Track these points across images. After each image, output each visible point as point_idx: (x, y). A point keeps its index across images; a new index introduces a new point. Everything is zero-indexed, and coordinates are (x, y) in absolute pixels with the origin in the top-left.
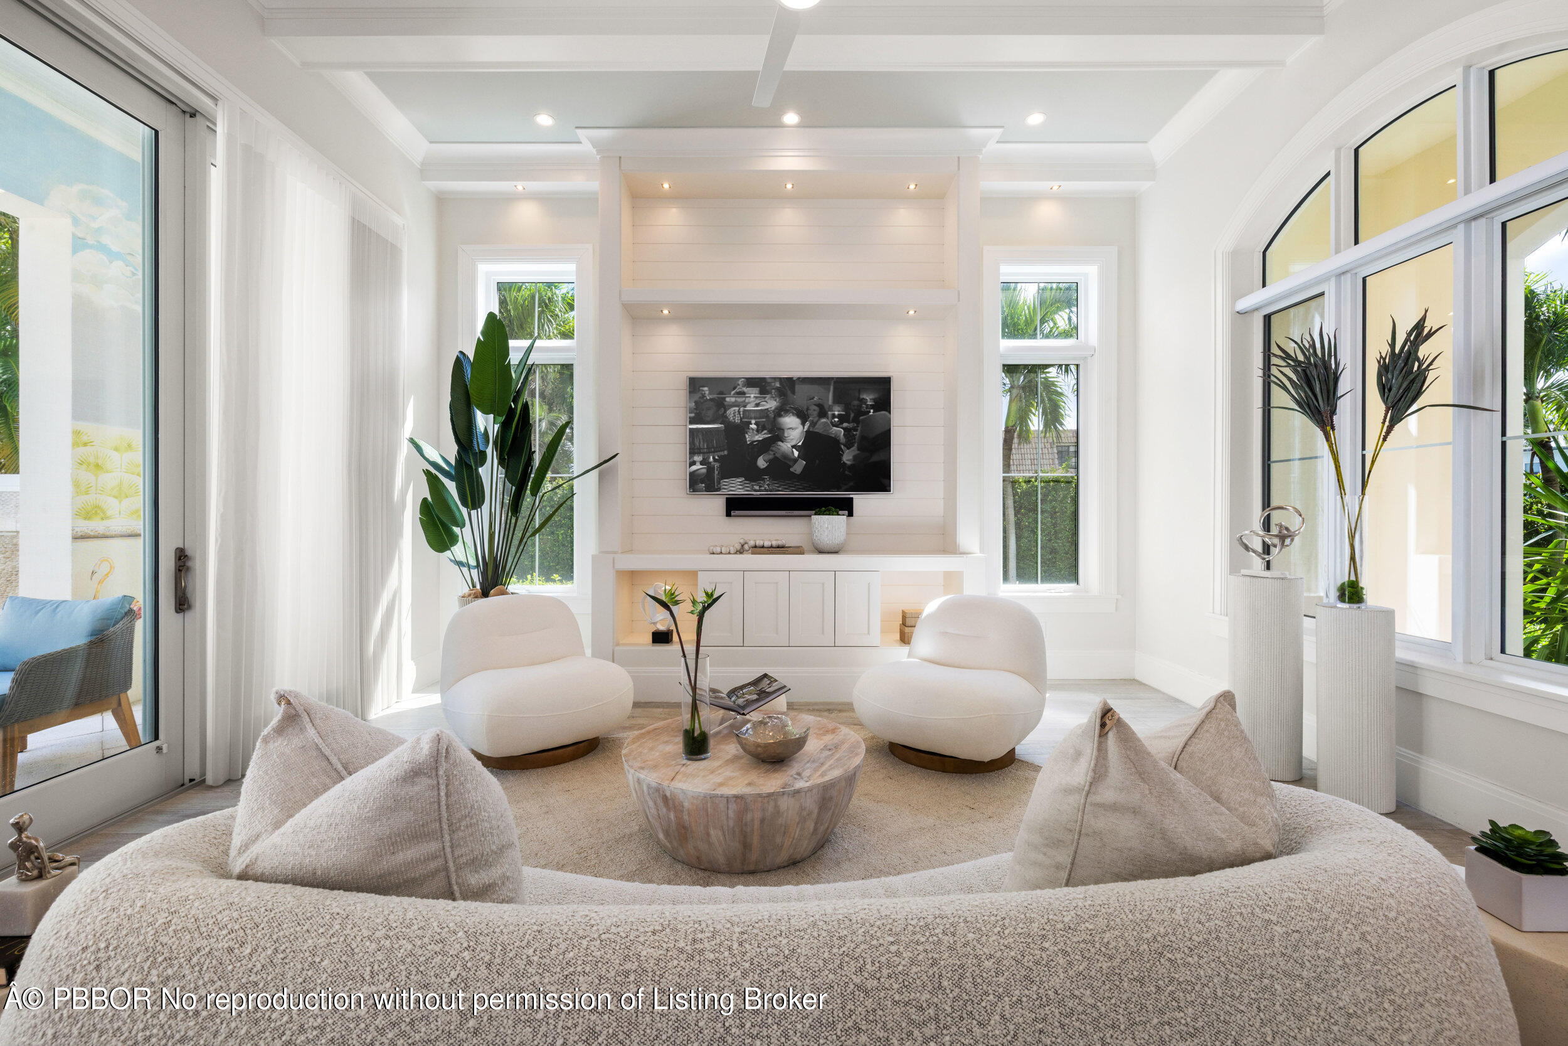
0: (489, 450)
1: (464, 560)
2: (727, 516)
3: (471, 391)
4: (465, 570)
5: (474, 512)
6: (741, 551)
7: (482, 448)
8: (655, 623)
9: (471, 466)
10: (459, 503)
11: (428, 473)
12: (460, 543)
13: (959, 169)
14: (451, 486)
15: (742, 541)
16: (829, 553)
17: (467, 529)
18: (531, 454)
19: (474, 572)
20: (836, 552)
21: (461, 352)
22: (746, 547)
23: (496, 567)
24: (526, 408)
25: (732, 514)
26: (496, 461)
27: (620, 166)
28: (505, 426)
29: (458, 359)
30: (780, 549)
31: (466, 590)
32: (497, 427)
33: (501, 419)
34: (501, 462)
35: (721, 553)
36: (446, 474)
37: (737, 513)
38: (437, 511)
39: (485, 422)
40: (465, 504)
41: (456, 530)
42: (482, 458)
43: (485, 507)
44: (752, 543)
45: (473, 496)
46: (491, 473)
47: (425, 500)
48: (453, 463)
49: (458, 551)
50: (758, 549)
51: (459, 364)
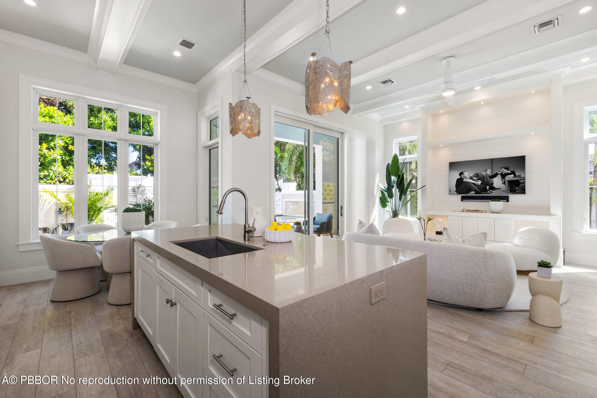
0: (395, 185)
1: (389, 211)
2: (461, 201)
3: (390, 172)
4: (389, 213)
5: (391, 199)
6: (463, 211)
7: (393, 185)
8: (437, 229)
9: (390, 189)
10: (388, 197)
11: (381, 191)
12: (388, 206)
13: (551, 83)
14: (386, 193)
15: (464, 209)
16: (495, 213)
17: (389, 203)
18: (404, 185)
19: (391, 213)
20: (499, 213)
21: (388, 163)
22: (465, 210)
23: (396, 212)
24: (403, 174)
25: (463, 201)
26: (396, 187)
27: (427, 111)
28: (398, 179)
29: (388, 165)
30: (477, 211)
31: (389, 217)
32: (396, 179)
33: (397, 178)
34: (397, 188)
35: (456, 211)
36: (385, 191)
37: (465, 200)
38: (383, 199)
39: (394, 178)
40: (389, 198)
41: (387, 203)
42: (393, 186)
43: (394, 198)
44: (466, 209)
45: (391, 196)
46: (395, 191)
47: (381, 197)
48: (387, 188)
49: (387, 208)
50: (468, 211)
51: (388, 166)
